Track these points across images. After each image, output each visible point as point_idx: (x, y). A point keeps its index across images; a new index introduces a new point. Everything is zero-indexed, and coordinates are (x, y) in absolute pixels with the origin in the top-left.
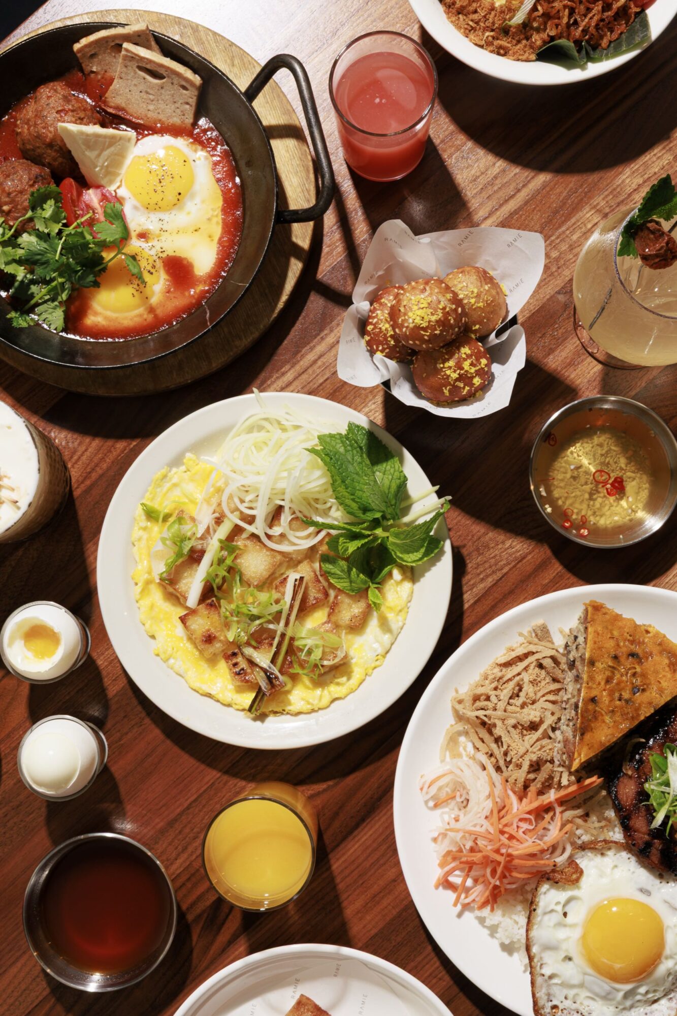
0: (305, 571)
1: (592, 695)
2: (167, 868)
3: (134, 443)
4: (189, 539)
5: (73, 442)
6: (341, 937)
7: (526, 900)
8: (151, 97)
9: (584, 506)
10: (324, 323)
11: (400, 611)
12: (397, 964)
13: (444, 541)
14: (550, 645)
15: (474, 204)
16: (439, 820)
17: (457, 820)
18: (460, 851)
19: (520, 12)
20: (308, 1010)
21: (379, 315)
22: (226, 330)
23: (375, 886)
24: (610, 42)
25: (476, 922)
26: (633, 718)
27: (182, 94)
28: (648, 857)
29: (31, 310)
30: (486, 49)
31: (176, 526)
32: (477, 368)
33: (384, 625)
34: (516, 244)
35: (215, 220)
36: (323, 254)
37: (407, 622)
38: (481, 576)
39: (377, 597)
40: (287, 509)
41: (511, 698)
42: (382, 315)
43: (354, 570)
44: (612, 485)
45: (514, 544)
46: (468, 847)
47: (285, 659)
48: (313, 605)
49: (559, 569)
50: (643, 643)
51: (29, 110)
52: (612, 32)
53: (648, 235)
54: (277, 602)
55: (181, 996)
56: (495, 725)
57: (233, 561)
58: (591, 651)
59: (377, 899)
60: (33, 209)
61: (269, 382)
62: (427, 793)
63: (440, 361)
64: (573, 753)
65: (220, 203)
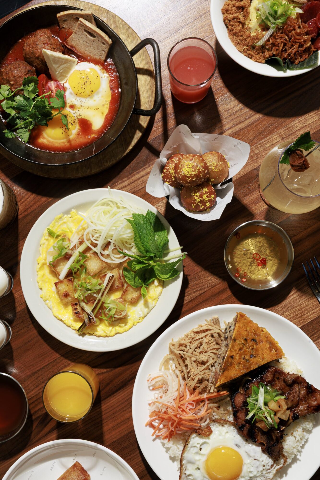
0: (115, 273)
1: (232, 355)
2: (27, 394)
3: (50, 199)
4: (66, 249)
5: (23, 194)
6: (99, 440)
7: (185, 439)
8: (88, 44)
9: (247, 268)
10: (147, 162)
11: (155, 299)
12: (121, 457)
13: (180, 272)
14: (219, 328)
15: (225, 121)
16: (153, 396)
17: (161, 398)
18: (159, 412)
19: (261, 40)
20: (78, 469)
21: (170, 166)
22: (101, 157)
23: (119, 420)
24: (300, 62)
25: (161, 444)
26: (248, 368)
27: (102, 46)
28: (242, 431)
29: (15, 131)
30: (243, 54)
31: (61, 242)
32: (209, 199)
33: (146, 304)
34: (238, 146)
35: (106, 106)
36: (152, 131)
37: (157, 305)
38: (195, 290)
39: (145, 292)
40: (112, 244)
41: (196, 348)
42: (171, 166)
43: (137, 277)
44: (261, 261)
45: (212, 279)
46: (163, 411)
47: (98, 311)
48: (116, 289)
49: (230, 294)
50: (260, 335)
51: (31, 40)
52: (301, 57)
53: (296, 156)
54: (100, 284)
55: (23, 451)
56: (186, 359)
57: (84, 262)
58: (236, 335)
59: (119, 425)
60: (24, 85)
61: (116, 184)
62: (150, 383)
63: (193, 192)
64: (218, 379)
65: (110, 99)
